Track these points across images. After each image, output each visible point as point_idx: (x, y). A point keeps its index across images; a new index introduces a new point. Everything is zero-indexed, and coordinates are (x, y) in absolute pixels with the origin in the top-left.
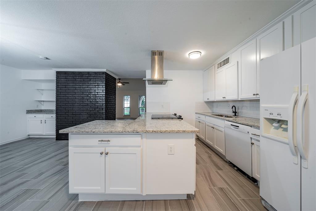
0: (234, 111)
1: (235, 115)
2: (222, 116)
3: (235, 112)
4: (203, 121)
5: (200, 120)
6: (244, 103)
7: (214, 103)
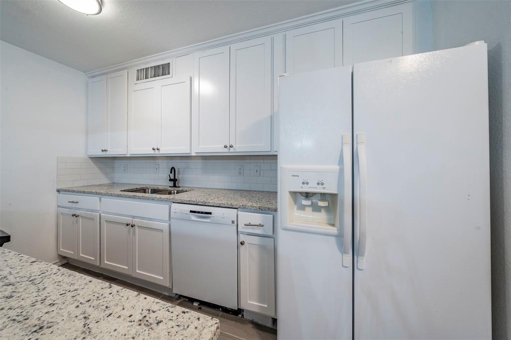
0: (172, 177)
1: (175, 186)
2: (144, 190)
3: (174, 181)
4: (92, 211)
5: (79, 209)
6: (190, 161)
7: (116, 161)
